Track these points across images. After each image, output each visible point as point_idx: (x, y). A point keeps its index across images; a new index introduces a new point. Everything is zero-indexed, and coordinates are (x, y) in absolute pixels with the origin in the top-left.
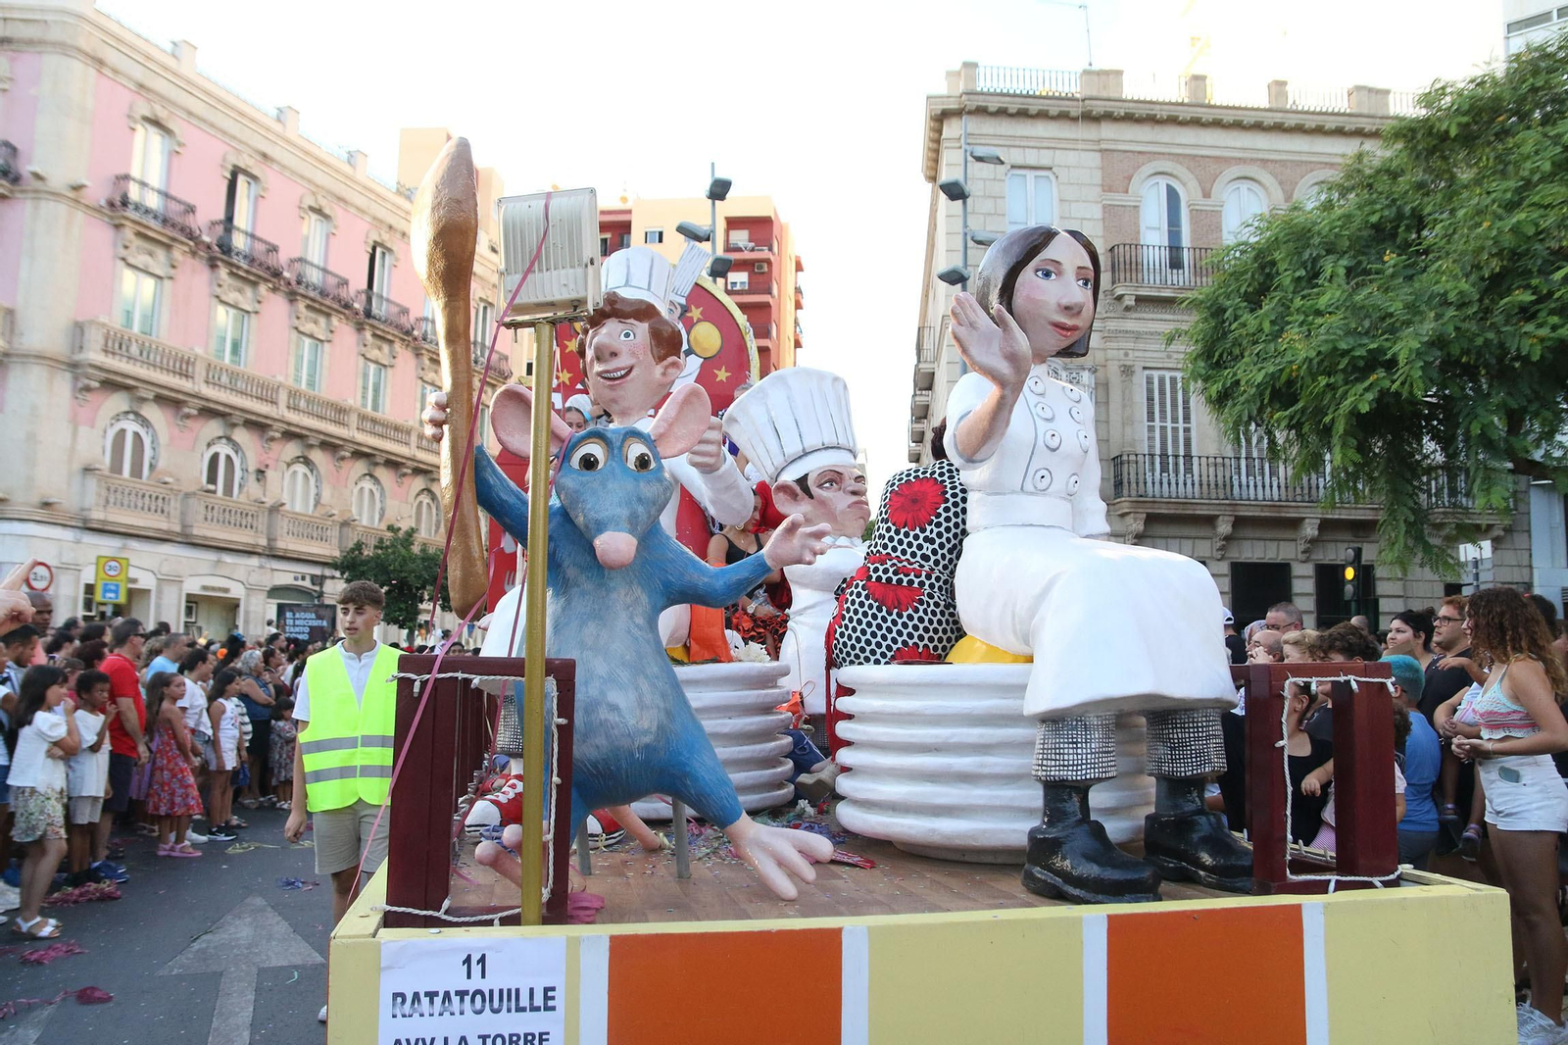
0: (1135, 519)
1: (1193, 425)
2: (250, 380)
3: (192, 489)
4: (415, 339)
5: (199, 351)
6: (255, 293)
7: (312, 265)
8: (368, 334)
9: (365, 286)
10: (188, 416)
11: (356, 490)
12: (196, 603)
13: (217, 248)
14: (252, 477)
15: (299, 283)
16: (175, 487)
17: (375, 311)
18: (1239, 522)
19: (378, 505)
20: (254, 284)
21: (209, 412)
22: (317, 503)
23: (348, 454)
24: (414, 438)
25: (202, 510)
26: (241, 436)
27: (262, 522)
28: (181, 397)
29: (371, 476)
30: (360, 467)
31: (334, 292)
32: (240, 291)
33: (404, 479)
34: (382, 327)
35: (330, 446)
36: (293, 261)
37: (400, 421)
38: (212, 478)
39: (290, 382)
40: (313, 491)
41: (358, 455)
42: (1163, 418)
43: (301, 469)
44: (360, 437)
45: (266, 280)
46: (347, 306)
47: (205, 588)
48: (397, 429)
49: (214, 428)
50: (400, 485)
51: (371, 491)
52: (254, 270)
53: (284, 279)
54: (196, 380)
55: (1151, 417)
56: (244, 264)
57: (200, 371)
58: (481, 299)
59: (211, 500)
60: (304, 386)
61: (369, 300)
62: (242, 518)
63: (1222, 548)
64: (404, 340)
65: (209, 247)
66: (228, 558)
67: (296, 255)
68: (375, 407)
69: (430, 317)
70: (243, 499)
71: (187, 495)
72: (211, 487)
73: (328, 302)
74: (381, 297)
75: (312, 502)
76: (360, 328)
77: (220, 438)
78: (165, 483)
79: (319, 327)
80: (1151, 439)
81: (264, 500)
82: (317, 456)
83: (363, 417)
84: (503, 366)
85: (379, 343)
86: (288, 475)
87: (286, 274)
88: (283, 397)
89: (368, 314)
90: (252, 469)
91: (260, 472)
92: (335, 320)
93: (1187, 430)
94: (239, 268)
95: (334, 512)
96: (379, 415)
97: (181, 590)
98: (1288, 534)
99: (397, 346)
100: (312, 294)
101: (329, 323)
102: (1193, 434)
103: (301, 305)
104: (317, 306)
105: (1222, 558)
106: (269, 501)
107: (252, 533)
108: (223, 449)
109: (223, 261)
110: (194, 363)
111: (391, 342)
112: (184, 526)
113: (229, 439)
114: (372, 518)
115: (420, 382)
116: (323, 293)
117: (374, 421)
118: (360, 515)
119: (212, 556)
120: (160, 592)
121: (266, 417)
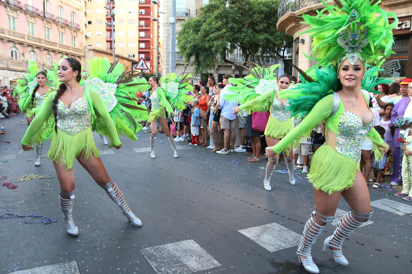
2: (18, 34)
3: (8, 58)
4: (56, 22)
5: (5, 27)
6: (17, 13)
7: (30, 6)
8: (45, 22)
9: (43, 10)
10: (5, 42)
11: (45, 57)
12: (12, 82)
13: (6, 3)
14: (21, 55)
15: (27, 10)
16: (4, 58)
17: (46, 16)
19: (51, 60)
20: (16, 11)
21: (10, 41)
22: (37, 60)
23: (42, 49)
24: (58, 45)
25: (11, 63)
26: (18, 46)
27: (24, 65)
28: (3, 38)
29: (49, 54)
30: (46, 52)
31: (35, 12)
32: (13, 13)
33: (57, 55)
34: (48, 20)
35: (38, 48)
36: (25, 5)
37: (54, 42)
38: (12, 56)
39: (28, 34)
40: (35, 58)
41: (45, 49)
43: (32, 53)
44: (45, 46)
45: (19, 10)
46: (39, 15)
47: (14, 79)
48: (54, 43)
49: (11, 44)
50: (56, 56)
51: (49, 58)
52: (16, 8)
53: (23, 9)
54: (6, 34)
56: (13, 7)
57: (6, 32)
58: (72, 11)
59: (12, 60)
60: (31, 34)
61: (44, 13)
62: (20, 64)
64: (53, 23)
65: (4, 3)
66: (18, 73)
67: (26, 3)
68: (48, 39)
69: (60, 17)
70: (20, 60)
71: (7, 59)
72: (12, 58)
73: (34, 15)
74: (47, 13)
75: (35, 60)
76: (43, 20)
77: (13, 47)
78: (2, 57)
79: (33, 20)
81: (24, 60)
82: (36, 50)
83: (46, 41)
84: (79, 27)
85: (47, 23)
86: (29, 54)
87: (23, 8)
88: (26, 37)
89: (44, 17)
90: (21, 53)
91: (23, 54)
92: (36, 19)
94: (12, 7)
95: (41, 62)
96: (49, 40)
97: (8, 80)
99: (52, 24)
100: (30, 13)
101: (35, 19)
103: (28, 16)
104: (32, 15)
105: (216, 73)
106: (26, 60)
107: (22, 67)
108: (14, 49)
109: (8, 6)
110: (4, 30)
111: (50, 23)
112: (7, 66)
113: (15, 47)
114: (50, 63)
115: (58, 32)
116: (33, 13)
117: (48, 42)
118: (47, 62)
119: (14, 72)
120: (4, 80)
121: (23, 42)
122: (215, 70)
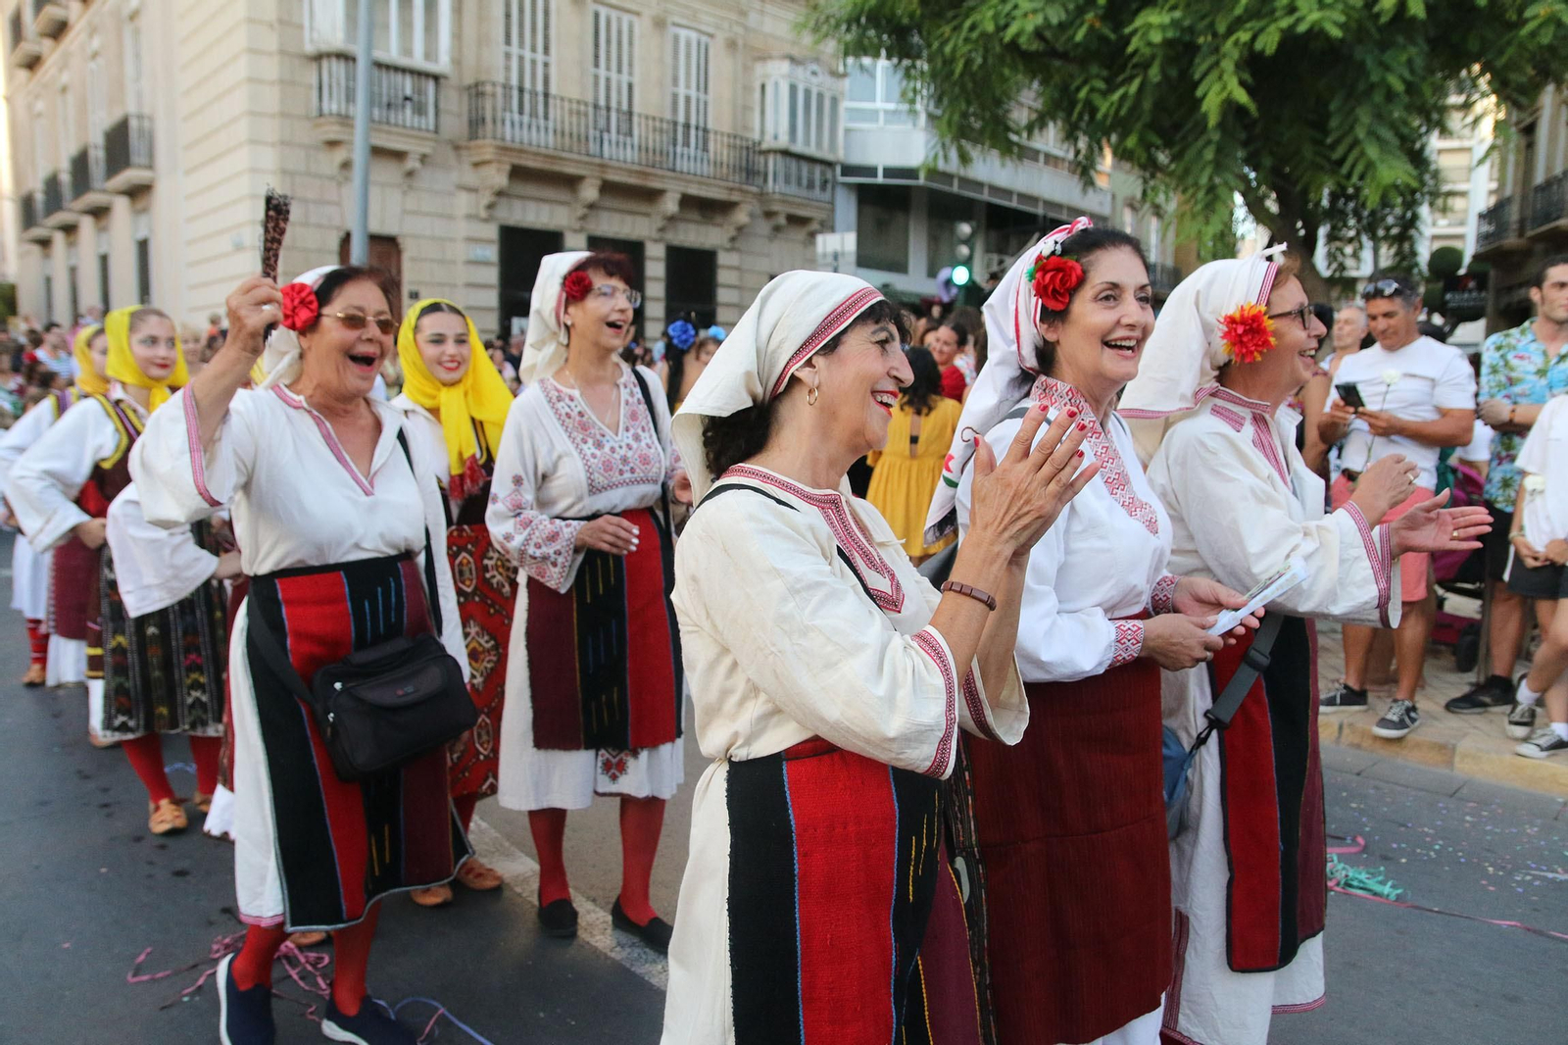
0: (499, 170)
1: (553, 59)
18: (608, 188)
42: (521, 44)
55: (508, 41)
63: (583, 218)
80: (508, 69)
93: (546, 65)
98: (643, 208)
102: (553, 71)
105: (581, 230)
122: (581, 211)
